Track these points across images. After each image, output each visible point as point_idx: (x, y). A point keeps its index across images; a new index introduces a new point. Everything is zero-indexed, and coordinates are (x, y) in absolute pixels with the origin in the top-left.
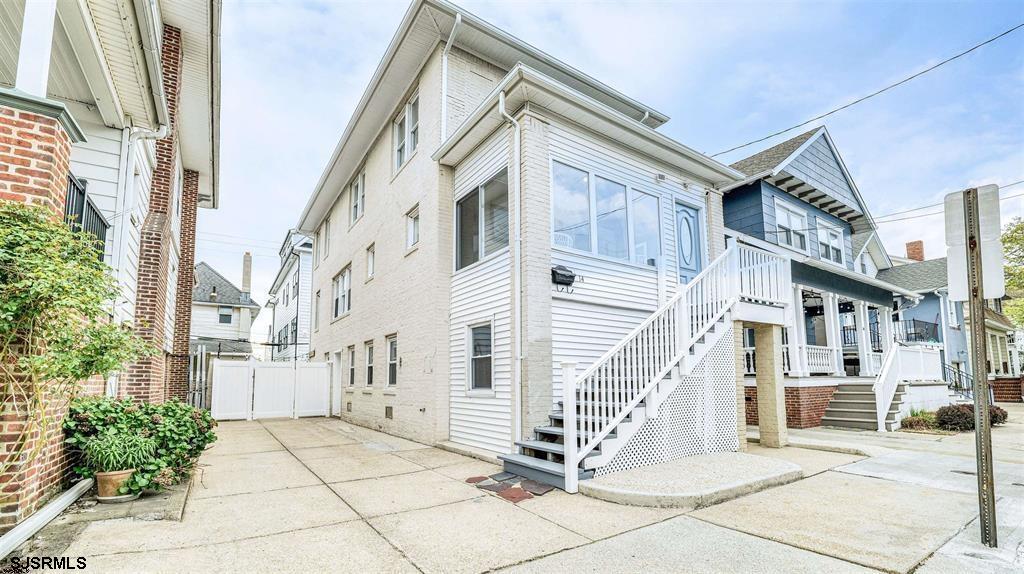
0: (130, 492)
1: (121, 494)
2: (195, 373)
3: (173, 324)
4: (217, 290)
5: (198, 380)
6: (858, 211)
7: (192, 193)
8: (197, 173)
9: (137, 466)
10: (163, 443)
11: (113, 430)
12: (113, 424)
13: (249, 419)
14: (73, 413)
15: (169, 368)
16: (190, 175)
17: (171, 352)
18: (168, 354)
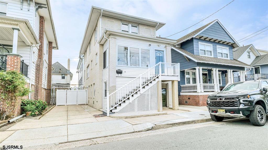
0: (31, 115)
1: (30, 116)
2: (52, 94)
3: (47, 81)
4: (61, 70)
5: (53, 95)
6: (234, 43)
7: (51, 48)
8: (52, 42)
9: (32, 111)
10: (37, 107)
11: (29, 105)
12: (29, 104)
13: (66, 105)
14: (22, 102)
15: (46, 92)
16: (50, 43)
17: (46, 88)
18: (45, 89)
